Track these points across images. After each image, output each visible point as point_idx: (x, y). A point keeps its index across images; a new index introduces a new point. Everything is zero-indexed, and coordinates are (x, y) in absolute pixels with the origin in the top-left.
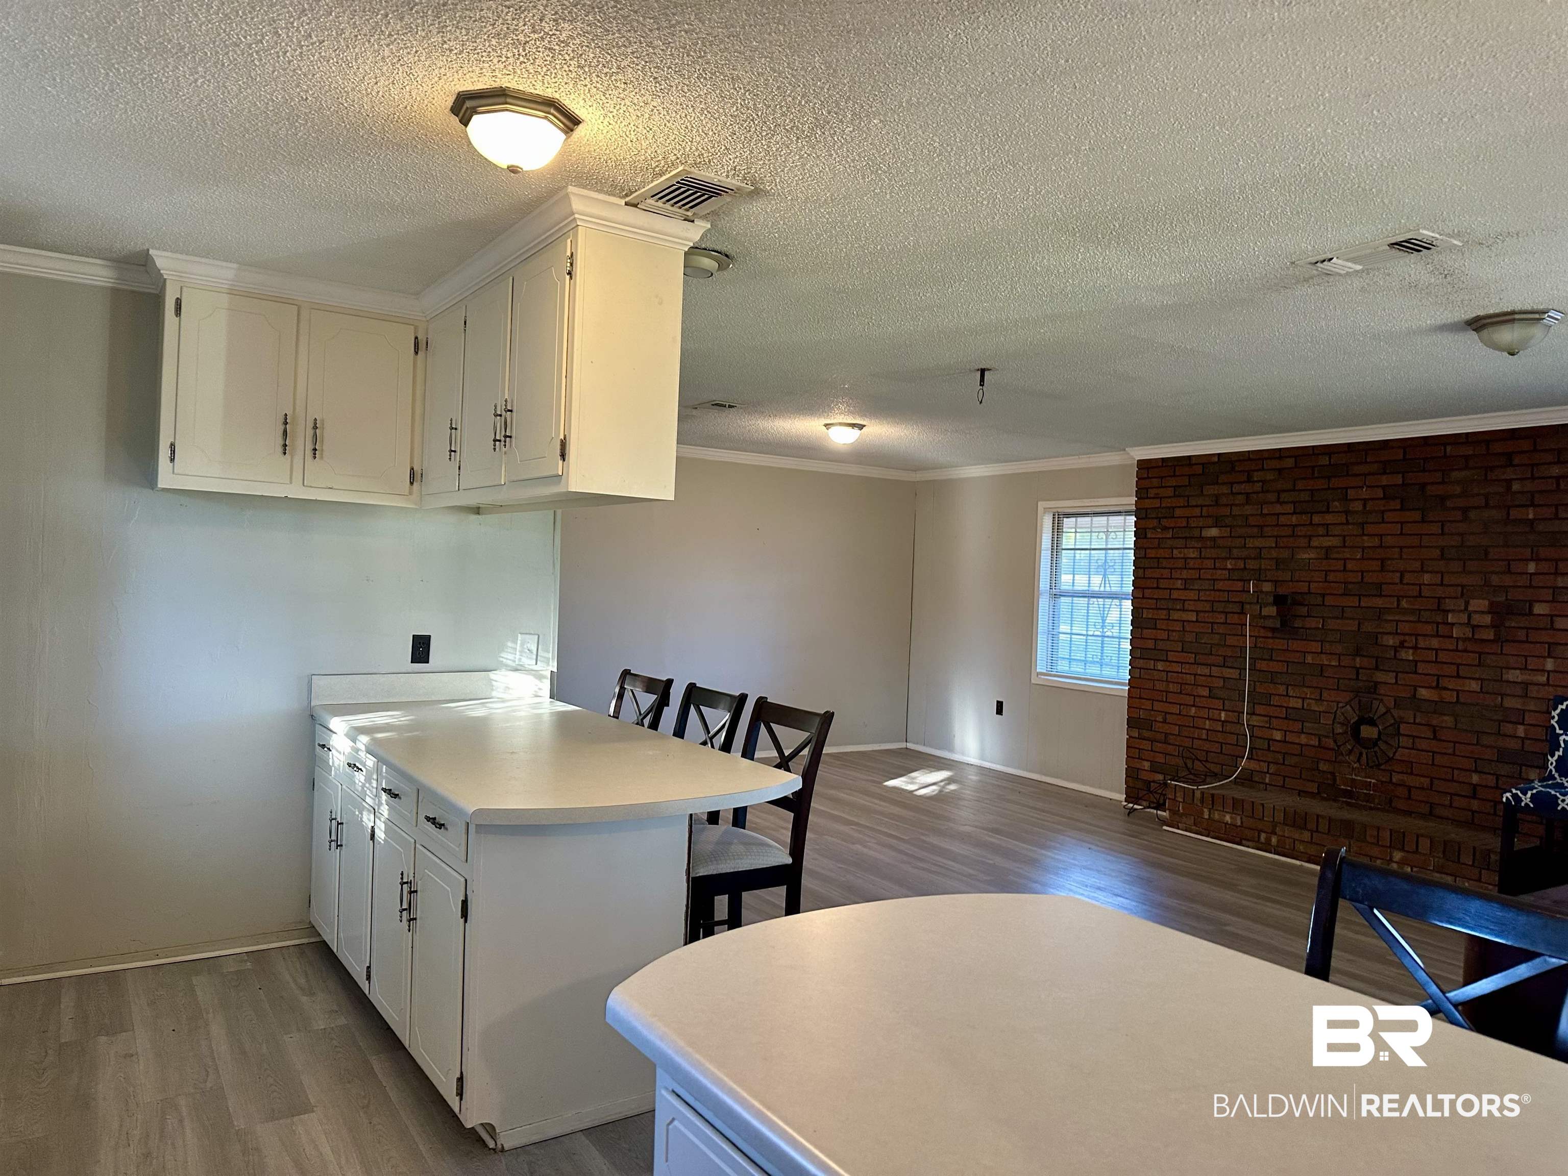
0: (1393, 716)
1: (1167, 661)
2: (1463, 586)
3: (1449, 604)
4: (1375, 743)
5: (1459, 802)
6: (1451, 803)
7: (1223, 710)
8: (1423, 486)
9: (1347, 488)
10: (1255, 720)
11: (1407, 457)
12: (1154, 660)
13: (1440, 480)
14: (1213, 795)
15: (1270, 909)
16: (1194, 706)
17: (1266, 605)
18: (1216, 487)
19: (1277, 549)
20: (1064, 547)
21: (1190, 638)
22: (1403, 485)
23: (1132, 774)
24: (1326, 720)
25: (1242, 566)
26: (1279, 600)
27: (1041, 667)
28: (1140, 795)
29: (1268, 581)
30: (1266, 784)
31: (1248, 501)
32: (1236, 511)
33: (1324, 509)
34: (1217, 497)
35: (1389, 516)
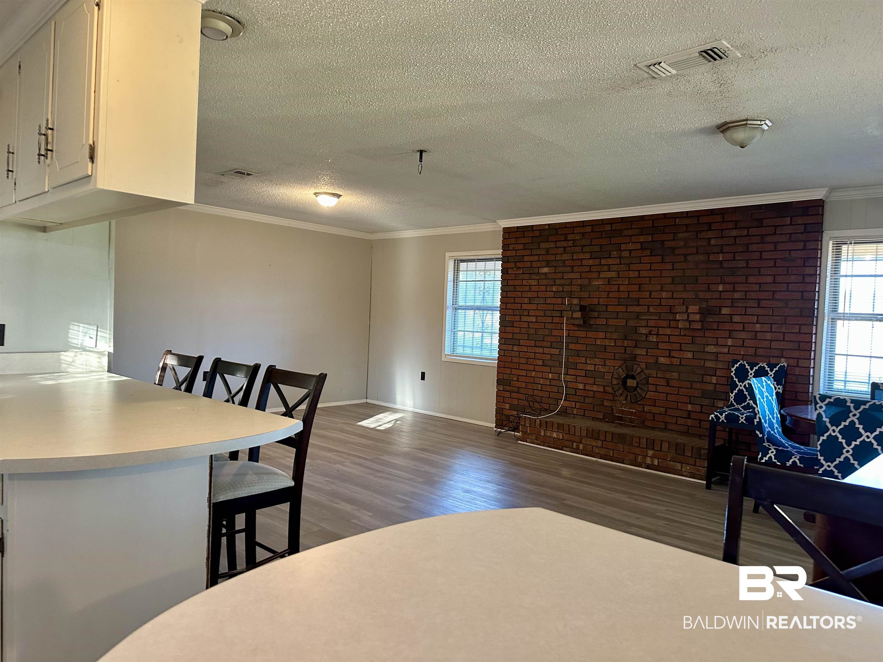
0: (645, 374)
1: (519, 345)
2: (684, 299)
3: (678, 309)
4: (635, 389)
5: (681, 421)
6: (677, 422)
7: (550, 373)
8: (663, 242)
9: (621, 244)
10: (568, 378)
11: (655, 225)
12: (512, 345)
13: (672, 238)
14: (546, 422)
15: (587, 488)
16: (534, 371)
17: (575, 311)
18: (547, 244)
19: (581, 280)
20: (460, 280)
21: (532, 331)
22: (652, 241)
23: (499, 412)
24: (608, 377)
25: (561, 289)
26: (582, 309)
27: (447, 350)
28: (504, 424)
29: (576, 298)
30: (574, 414)
31: (565, 252)
32: (558, 257)
33: (608, 256)
34: (548, 250)
35: (644, 260)
